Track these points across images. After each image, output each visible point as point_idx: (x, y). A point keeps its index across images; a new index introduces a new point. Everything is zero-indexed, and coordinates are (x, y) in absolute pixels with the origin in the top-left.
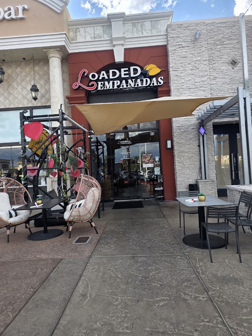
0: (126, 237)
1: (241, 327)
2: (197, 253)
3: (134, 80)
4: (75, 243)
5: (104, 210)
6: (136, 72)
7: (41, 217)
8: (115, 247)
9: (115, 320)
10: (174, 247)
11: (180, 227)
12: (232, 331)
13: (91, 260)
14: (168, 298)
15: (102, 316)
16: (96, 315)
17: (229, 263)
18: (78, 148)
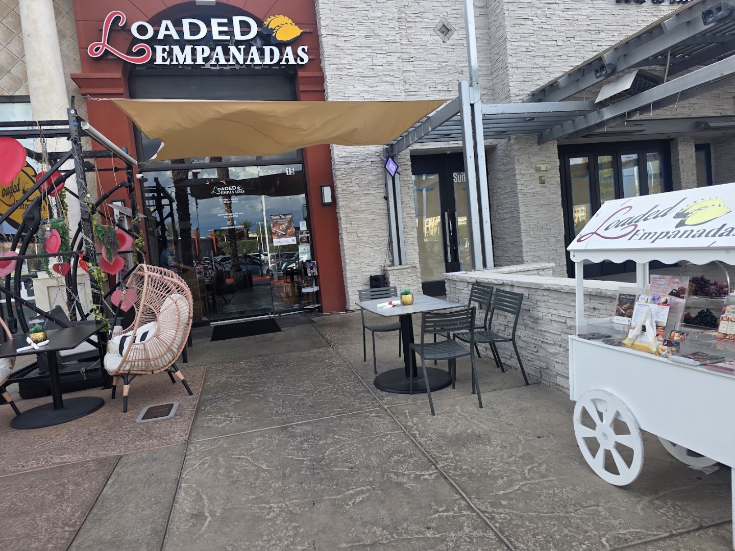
0: (259, 392)
1: (498, 508)
2: (404, 401)
3: (242, 47)
4: (143, 419)
5: (192, 345)
6: (247, 30)
7: (35, 373)
8: (239, 415)
9: (277, 545)
10: (360, 399)
11: (365, 361)
12: (487, 517)
13: (191, 448)
14: (369, 487)
15: (247, 543)
16: (236, 545)
17: (462, 411)
18: (114, 203)
